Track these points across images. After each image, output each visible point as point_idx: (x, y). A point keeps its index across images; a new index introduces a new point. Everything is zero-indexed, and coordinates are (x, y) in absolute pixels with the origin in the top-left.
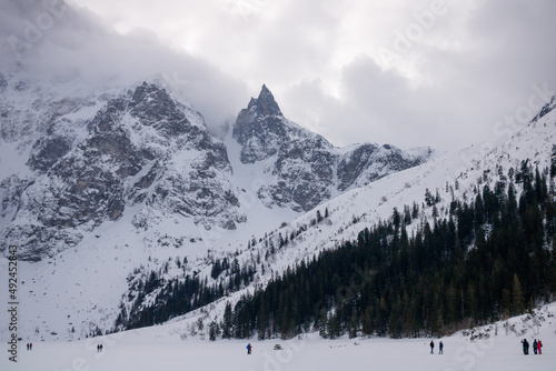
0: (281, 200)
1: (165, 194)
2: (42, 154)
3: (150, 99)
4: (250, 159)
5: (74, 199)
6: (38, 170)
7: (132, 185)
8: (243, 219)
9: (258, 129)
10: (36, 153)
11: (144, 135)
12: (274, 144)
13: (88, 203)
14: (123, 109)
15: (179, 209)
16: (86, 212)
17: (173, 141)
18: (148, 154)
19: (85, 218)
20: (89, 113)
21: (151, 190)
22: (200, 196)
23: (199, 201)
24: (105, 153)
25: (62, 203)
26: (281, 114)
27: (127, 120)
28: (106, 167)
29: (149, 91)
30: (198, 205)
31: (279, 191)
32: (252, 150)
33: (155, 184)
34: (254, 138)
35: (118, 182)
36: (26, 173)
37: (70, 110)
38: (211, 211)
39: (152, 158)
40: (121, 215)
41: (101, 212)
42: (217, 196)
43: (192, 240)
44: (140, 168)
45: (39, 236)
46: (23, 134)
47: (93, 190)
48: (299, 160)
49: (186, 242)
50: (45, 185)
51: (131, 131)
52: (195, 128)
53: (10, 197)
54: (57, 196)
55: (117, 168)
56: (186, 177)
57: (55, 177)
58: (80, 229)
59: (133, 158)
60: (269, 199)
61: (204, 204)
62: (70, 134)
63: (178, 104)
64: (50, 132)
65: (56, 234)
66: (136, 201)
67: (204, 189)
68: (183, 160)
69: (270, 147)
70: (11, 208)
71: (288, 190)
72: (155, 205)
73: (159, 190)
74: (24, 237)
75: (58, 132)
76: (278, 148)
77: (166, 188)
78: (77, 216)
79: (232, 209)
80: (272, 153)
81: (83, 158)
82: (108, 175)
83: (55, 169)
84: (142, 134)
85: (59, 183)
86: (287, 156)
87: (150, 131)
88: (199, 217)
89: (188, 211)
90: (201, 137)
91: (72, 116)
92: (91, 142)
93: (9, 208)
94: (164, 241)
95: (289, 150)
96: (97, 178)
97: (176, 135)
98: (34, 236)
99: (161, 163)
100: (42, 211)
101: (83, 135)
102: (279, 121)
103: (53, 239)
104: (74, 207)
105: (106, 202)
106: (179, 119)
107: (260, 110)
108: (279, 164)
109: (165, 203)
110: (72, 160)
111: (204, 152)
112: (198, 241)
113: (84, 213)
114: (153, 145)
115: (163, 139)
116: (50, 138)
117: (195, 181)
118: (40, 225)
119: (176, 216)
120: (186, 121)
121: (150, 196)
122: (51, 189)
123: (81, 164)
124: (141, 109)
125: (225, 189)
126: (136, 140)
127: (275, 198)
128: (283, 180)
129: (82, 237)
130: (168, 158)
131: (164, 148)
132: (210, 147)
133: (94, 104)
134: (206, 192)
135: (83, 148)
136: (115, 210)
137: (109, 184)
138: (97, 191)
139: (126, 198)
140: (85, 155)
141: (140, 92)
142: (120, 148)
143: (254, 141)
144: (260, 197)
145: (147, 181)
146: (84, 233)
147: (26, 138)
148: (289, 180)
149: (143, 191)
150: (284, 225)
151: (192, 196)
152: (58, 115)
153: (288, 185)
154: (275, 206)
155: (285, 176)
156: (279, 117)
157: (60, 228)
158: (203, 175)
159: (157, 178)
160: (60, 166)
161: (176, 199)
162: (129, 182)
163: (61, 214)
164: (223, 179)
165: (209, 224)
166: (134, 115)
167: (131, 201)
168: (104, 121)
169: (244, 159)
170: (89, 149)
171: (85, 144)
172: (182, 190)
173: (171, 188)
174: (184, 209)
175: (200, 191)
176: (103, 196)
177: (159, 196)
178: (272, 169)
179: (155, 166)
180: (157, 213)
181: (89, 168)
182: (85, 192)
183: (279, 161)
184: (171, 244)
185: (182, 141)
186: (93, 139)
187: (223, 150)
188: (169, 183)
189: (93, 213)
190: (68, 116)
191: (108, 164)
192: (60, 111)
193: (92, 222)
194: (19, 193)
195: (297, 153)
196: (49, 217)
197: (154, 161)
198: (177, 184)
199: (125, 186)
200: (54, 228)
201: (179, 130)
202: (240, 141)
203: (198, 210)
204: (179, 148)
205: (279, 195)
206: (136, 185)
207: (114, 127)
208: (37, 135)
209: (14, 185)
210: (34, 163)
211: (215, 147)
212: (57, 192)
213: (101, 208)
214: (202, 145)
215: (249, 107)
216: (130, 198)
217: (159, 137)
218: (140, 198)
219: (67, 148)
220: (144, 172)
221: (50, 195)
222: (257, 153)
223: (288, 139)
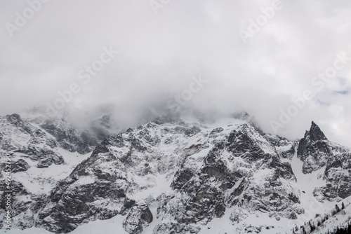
0: (330, 197)
1: (249, 199)
2: (178, 180)
3: (238, 140)
4: (308, 170)
5: (194, 206)
6: (176, 190)
7: (230, 194)
8: (301, 212)
9: (312, 150)
10: (175, 179)
11: (235, 163)
12: (323, 159)
13: (203, 208)
14: (222, 148)
15: (259, 208)
17: (254, 165)
18: (238, 174)
19: (202, 217)
20: (204, 153)
21: (241, 197)
22: (272, 198)
23: (272, 201)
24: (212, 176)
25: (188, 208)
26: (326, 139)
27: (225, 155)
28: (213, 185)
29: (237, 135)
30: (271, 204)
31: (327, 191)
32: (309, 164)
33: (243, 193)
34: (310, 156)
35: (220, 193)
36: (170, 191)
37: (195, 152)
38: (280, 208)
39: (241, 176)
40: (223, 214)
41: (211, 212)
42: (283, 198)
43: (267, 228)
44: (234, 184)
45: (176, 229)
46: (169, 169)
47: (205, 199)
48: (339, 168)
49: (264, 229)
50: (180, 197)
51: (228, 161)
52: (268, 155)
53: (161, 206)
54: (185, 205)
55: (220, 184)
56: (262, 187)
57: (184, 193)
58: (199, 224)
59: (230, 178)
60: (321, 196)
61: (275, 203)
62: (194, 167)
63: (257, 141)
64: (182, 167)
65: (185, 228)
66: (232, 205)
67: (274, 194)
68: (260, 175)
69: (321, 161)
70: (162, 213)
71: (334, 189)
72: (244, 206)
73: (245, 196)
74: (167, 230)
75: (187, 166)
76: (326, 161)
77: (249, 195)
78: (197, 216)
79: (295, 205)
80: (323, 165)
81: (199, 180)
82: (214, 189)
83: (184, 188)
84: (233, 162)
85: (186, 196)
86: (331, 166)
87: (239, 160)
88: (272, 212)
89: (265, 209)
90: (271, 160)
91: (196, 156)
92: (204, 170)
93: (160, 213)
94: (249, 229)
95: (332, 162)
96: (207, 192)
97: (255, 160)
98: (173, 230)
99: (246, 179)
100: (177, 214)
101: (200, 165)
102: (324, 143)
103: (184, 231)
104: (195, 210)
105: (214, 206)
106: (256, 150)
107: (312, 138)
108: (326, 173)
109: (250, 204)
110: (193, 182)
111: (274, 169)
112: (271, 228)
113: (201, 214)
114: (241, 168)
115: (247, 164)
116: (182, 170)
117: (268, 189)
118: (176, 222)
119: (257, 212)
120: (261, 151)
121: (240, 201)
122: (182, 200)
123: (198, 184)
124: (233, 147)
125: (288, 192)
126: (230, 166)
127: (325, 195)
128: (330, 183)
129: (200, 229)
130: (251, 176)
131: (248, 170)
132: (279, 166)
133: (208, 147)
134: (276, 195)
135: (199, 174)
136: (220, 211)
137: (215, 195)
138: (208, 200)
139: (226, 203)
140: (200, 178)
141: (231, 137)
142: (221, 172)
143: (310, 159)
144: (315, 195)
145: (238, 191)
146: (201, 226)
147: (171, 171)
148: (333, 182)
149: (236, 198)
150: (317, 215)
151: (267, 199)
152: (189, 155)
153: (333, 186)
154: (326, 201)
155: (330, 180)
156: (325, 141)
157: (187, 224)
158: (273, 185)
159: (245, 188)
160: (186, 186)
161: (257, 201)
162: (229, 192)
163: (187, 215)
164: (286, 184)
165: (278, 216)
166: (229, 151)
167: (230, 205)
168: (210, 158)
169: (305, 171)
170: (202, 175)
171: (200, 172)
172: (260, 196)
173: (253, 195)
174: (262, 207)
175: (272, 195)
176: (211, 203)
177: (246, 200)
178: (323, 176)
179: (243, 181)
180: (245, 211)
181: (203, 186)
182: (201, 201)
183: (326, 170)
184: (254, 231)
185: (259, 164)
186: (204, 168)
187: (288, 167)
188: (252, 192)
189: (206, 214)
190: (192, 156)
191: (214, 183)
192: (189, 153)
193: (206, 219)
194: (166, 204)
195: (338, 163)
196: (181, 217)
197: (242, 178)
198: (257, 191)
199: (226, 195)
200: (184, 224)
201: (257, 157)
202: (302, 159)
203: (271, 208)
204: (258, 168)
205: (328, 193)
206: (232, 194)
207: (216, 160)
208: (177, 168)
209: (163, 199)
210: (174, 185)
211: (283, 166)
212: (185, 202)
213: (211, 210)
214: (272, 165)
215: (305, 137)
216: (228, 203)
217: (245, 163)
218: (235, 203)
219: (192, 175)
220: (236, 186)
221: (181, 204)
222: (312, 166)
223: (332, 154)
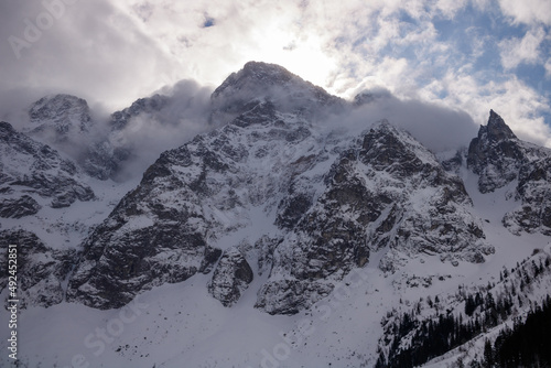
0: (529, 226)
1: (407, 235)
2: (287, 213)
3: (379, 145)
4: (489, 188)
5: (321, 252)
6: (285, 228)
7: (374, 230)
8: (491, 251)
9: (494, 156)
10: (282, 213)
11: (378, 181)
12: (512, 169)
13: (334, 254)
14: (355, 159)
15: (423, 249)
16: (334, 263)
17: (408, 181)
18: (385, 198)
19: (334, 268)
20: (323, 168)
21: (393, 233)
22: (442, 233)
23: (443, 237)
24: (344, 203)
25: (310, 256)
26: (514, 137)
27: (360, 169)
28: (347, 217)
29: (377, 137)
30: (442, 242)
31: (525, 217)
32: (490, 178)
33: (396, 227)
34: (490, 166)
35: (360, 229)
36: (275, 232)
37: (307, 168)
38: (457, 247)
39: (389, 201)
40: (367, 261)
41: (348, 260)
42: (460, 231)
43: (441, 279)
44: (380, 213)
45: (294, 289)
46: (268, 197)
47: (337, 240)
48: (542, 181)
49: (435, 281)
50: (293, 242)
51: (366, 178)
52: (428, 165)
53: (264, 256)
54: (306, 250)
55: (357, 216)
56: (426, 215)
57: (301, 232)
58: (331, 279)
59: (371, 205)
60: (516, 226)
61: (448, 240)
62: (309, 190)
63: (407, 144)
64: (291, 191)
65: (309, 286)
66: (380, 246)
67: (445, 225)
68: (421, 199)
69: (508, 173)
70: (266, 266)
71: (535, 214)
72: (399, 247)
73: (400, 232)
74: (280, 292)
75: (299, 190)
76: (517, 172)
77: (407, 229)
78: (326, 266)
79: (479, 242)
80: (512, 178)
81: (324, 211)
82: (350, 224)
83: (300, 225)
84: (376, 180)
85: (305, 238)
86: (528, 179)
87: (384, 175)
88: (444, 254)
89: (433, 250)
90: (435, 173)
91: (310, 174)
92: (330, 195)
93: (264, 267)
94: (412, 282)
95: (529, 172)
96: (340, 228)
97: (410, 175)
98: (290, 290)
99: (399, 205)
100: (294, 266)
101: (322, 189)
102: (513, 144)
103: (307, 291)
104: (322, 259)
105: (352, 250)
106: (410, 159)
107: (491, 137)
108: (521, 190)
109: (409, 244)
110: (315, 215)
111: (441, 188)
112: (447, 279)
113: (332, 264)
114: (389, 189)
115: (397, 181)
116: (292, 196)
117: (436, 218)
118: (294, 279)
119: (422, 256)
120: (418, 160)
121: (392, 239)
122: (299, 244)
123: (323, 217)
124: (372, 156)
125: (467, 222)
126: (371, 186)
127: (522, 224)
128: (528, 205)
129: (333, 287)
130: (405, 199)
131: (399, 190)
132: (446, 182)
133: (327, 158)
134: (448, 228)
135: (323, 202)
136: (361, 257)
137: (352, 232)
138: (342, 241)
139: (370, 244)
140: (326, 208)
141: (368, 139)
142: (357, 196)
143: (491, 169)
144: (506, 225)
145: (387, 225)
146: (334, 283)
147: (271, 200)
148: (534, 203)
149: (385, 235)
150: (536, 251)
151: (434, 234)
152: (297, 174)
153: (534, 209)
154: (524, 233)
155: (529, 200)
156: (513, 140)
157: (312, 280)
158: (442, 211)
159: (397, 221)
160: (304, 221)
161: (419, 238)
162: (370, 228)
163: (311, 267)
164: (464, 213)
165: (455, 259)
166: (366, 163)
167: (375, 247)
168: (338, 173)
169: (483, 188)
170: (329, 202)
171: (324, 198)
172: (424, 229)
173: (412, 229)
174: (428, 248)
175: (442, 227)
176: (348, 245)
177: (401, 238)
178: (514, 195)
179: (394, 209)
180: (402, 255)
181: (331, 220)
182: (331, 243)
183: (520, 185)
184: (420, 285)
185: (416, 180)
186: (331, 192)
187: (460, 184)
188: (409, 224)
189: (341, 263)
190: (305, 174)
191: (348, 214)
192: (297, 170)
193: (340, 271)
194: (271, 252)
195: (539, 174)
196: (301, 270)
197: (392, 204)
198: (418, 223)
199: (368, 232)
200: (306, 281)
201: (411, 170)
202: (476, 171)
203: (443, 247)
204: (415, 187)
205: (527, 222)
206: (377, 230)
207: (349, 177)
208: (280, 196)
209: (266, 244)
210: (281, 222)
211: (452, 181)
212: (305, 247)
213: (348, 257)
214: (437, 181)
215: (480, 135)
216: (373, 243)
217: (394, 180)
218: (384, 243)
219: (309, 204)
220: (384, 217)
221: (298, 250)
222: (495, 181)
223: (526, 161)
